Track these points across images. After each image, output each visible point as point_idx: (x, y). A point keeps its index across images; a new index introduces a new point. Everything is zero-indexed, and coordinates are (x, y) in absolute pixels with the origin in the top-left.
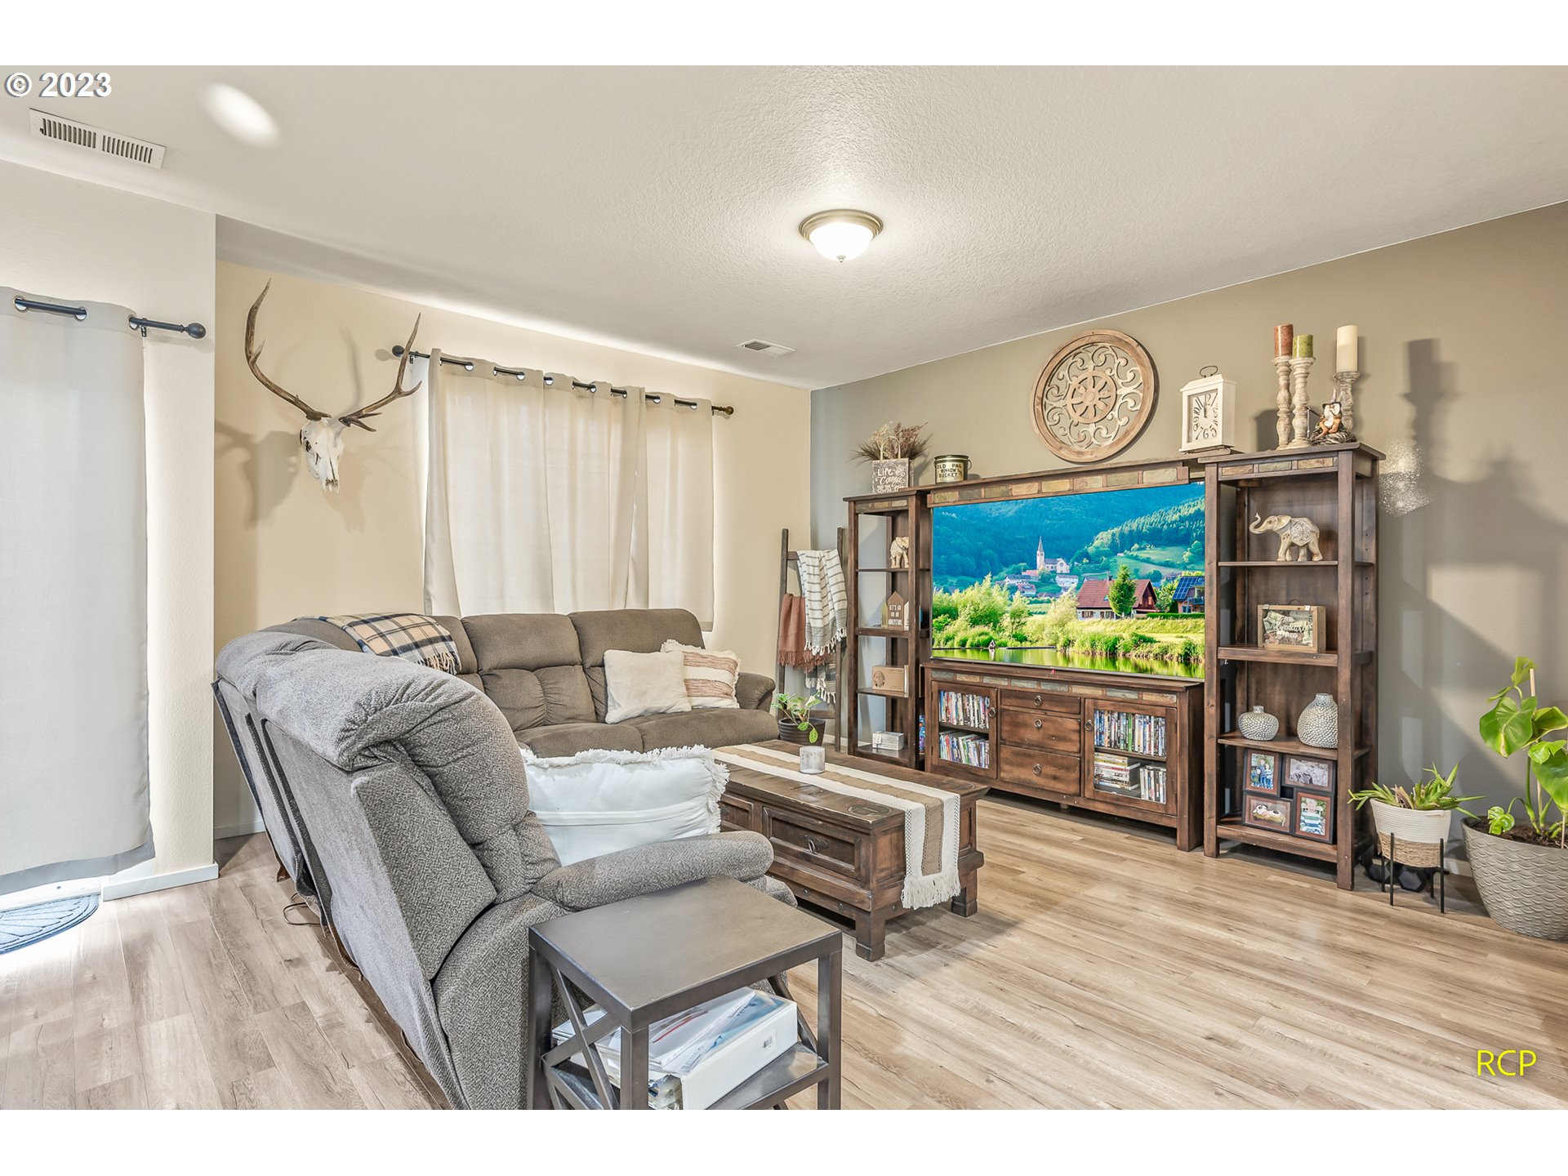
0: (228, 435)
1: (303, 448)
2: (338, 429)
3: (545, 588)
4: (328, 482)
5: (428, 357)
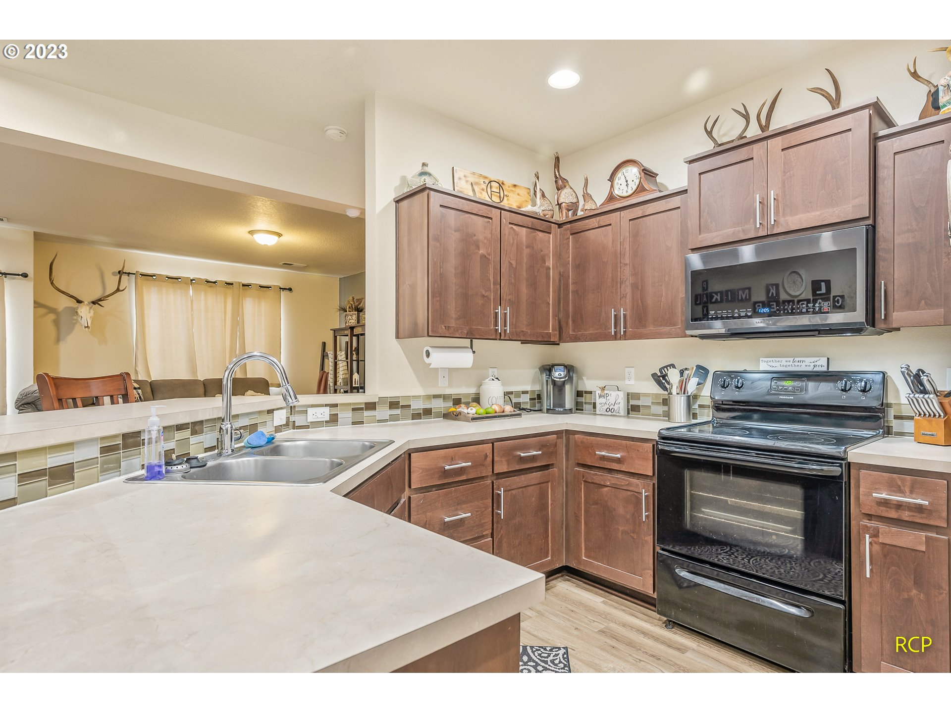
2: (90, 306)
3: (193, 369)
4: (85, 327)
5: (134, 274)
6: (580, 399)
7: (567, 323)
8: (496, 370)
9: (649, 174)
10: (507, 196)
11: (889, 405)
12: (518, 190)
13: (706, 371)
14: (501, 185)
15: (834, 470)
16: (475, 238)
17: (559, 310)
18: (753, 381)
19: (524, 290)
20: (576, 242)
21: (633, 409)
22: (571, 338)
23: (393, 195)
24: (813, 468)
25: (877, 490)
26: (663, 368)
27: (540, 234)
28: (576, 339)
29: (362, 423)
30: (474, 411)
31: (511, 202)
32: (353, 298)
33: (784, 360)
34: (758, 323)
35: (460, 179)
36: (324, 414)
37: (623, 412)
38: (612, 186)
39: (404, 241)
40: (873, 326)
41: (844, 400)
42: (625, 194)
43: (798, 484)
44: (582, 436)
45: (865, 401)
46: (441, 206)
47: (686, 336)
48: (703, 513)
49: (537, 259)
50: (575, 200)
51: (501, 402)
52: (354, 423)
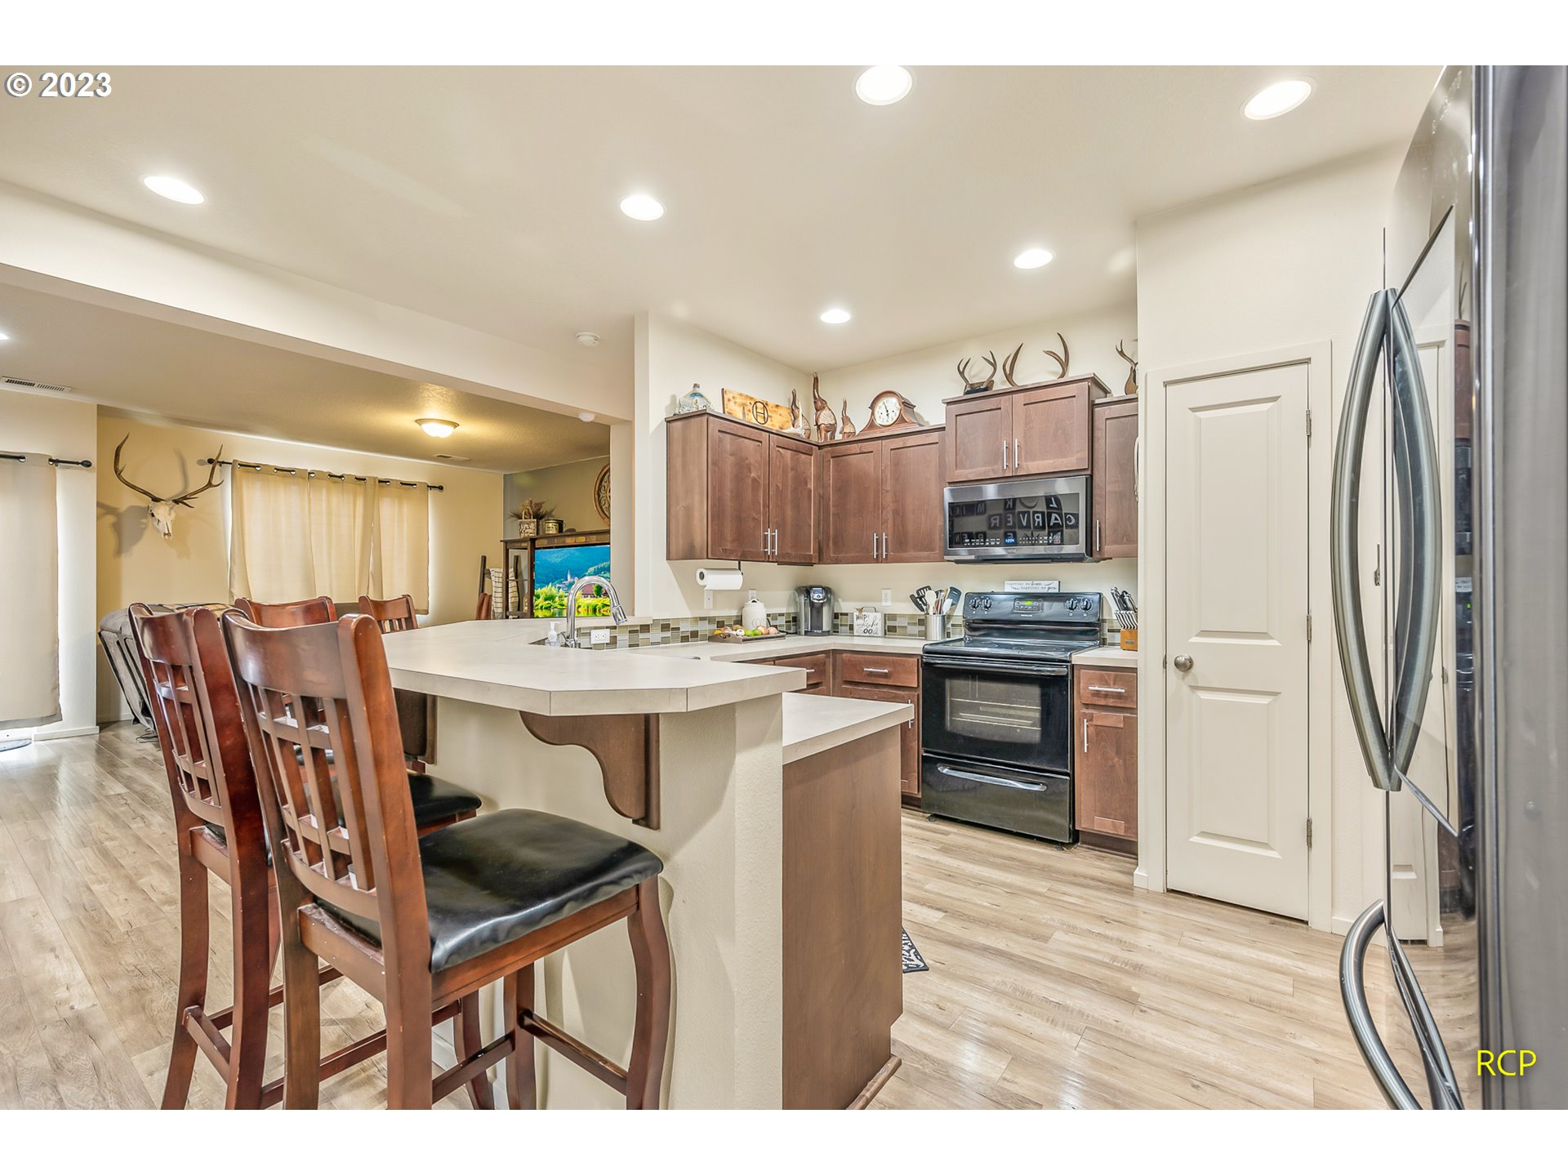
0: (104, 509)
1: (150, 517)
2: (171, 506)
4: (165, 534)
5: (230, 464)
6: (836, 621)
7: (828, 545)
8: (755, 591)
9: (907, 405)
10: (771, 417)
11: (1104, 621)
12: (780, 411)
13: (959, 593)
14: (765, 405)
15: (1062, 670)
16: (747, 462)
17: (819, 531)
18: (1000, 601)
19: (789, 512)
20: (837, 465)
21: (890, 630)
22: (831, 560)
23: (663, 415)
24: (1048, 670)
25: (1092, 684)
26: (920, 590)
27: (803, 456)
28: (837, 561)
29: (638, 645)
30: (743, 633)
31: (774, 424)
32: (531, 502)
33: (1025, 582)
34: (1000, 551)
35: (729, 400)
36: (602, 636)
37: (880, 633)
38: (873, 414)
39: (678, 462)
40: (1091, 556)
41: (1072, 617)
42: (885, 423)
43: (1035, 684)
44: (849, 655)
45: (1087, 617)
46: (719, 431)
47: (943, 561)
48: (961, 717)
49: (800, 481)
50: (833, 422)
51: (765, 623)
52: (630, 646)
